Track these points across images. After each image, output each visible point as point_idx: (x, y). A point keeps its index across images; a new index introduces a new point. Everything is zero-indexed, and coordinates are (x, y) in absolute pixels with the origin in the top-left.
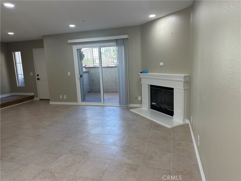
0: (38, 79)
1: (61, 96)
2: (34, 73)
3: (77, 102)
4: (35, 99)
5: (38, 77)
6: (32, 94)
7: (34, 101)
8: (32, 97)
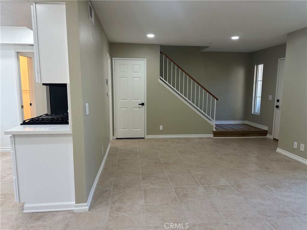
0: (277, 107)
1: (296, 143)
2: (274, 97)
4: (268, 136)
5: (278, 104)
6: (266, 128)
7: (266, 139)
8: (264, 133)
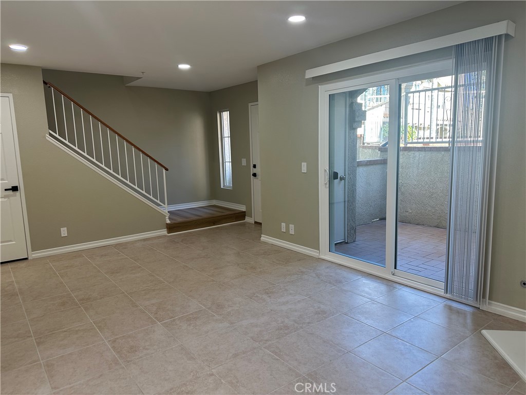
0: (255, 175)
1: (283, 225)
2: (248, 162)
3: (319, 250)
4: (248, 219)
5: (255, 171)
6: (242, 208)
7: (244, 224)
8: (241, 215)
